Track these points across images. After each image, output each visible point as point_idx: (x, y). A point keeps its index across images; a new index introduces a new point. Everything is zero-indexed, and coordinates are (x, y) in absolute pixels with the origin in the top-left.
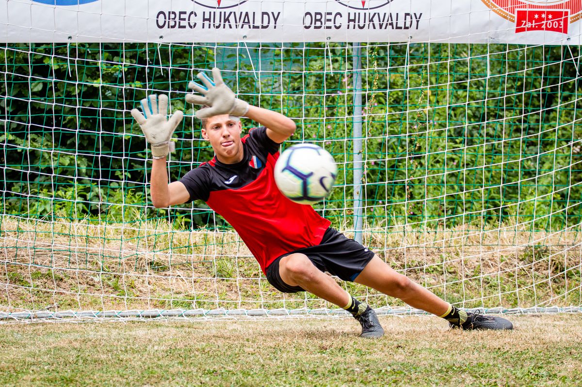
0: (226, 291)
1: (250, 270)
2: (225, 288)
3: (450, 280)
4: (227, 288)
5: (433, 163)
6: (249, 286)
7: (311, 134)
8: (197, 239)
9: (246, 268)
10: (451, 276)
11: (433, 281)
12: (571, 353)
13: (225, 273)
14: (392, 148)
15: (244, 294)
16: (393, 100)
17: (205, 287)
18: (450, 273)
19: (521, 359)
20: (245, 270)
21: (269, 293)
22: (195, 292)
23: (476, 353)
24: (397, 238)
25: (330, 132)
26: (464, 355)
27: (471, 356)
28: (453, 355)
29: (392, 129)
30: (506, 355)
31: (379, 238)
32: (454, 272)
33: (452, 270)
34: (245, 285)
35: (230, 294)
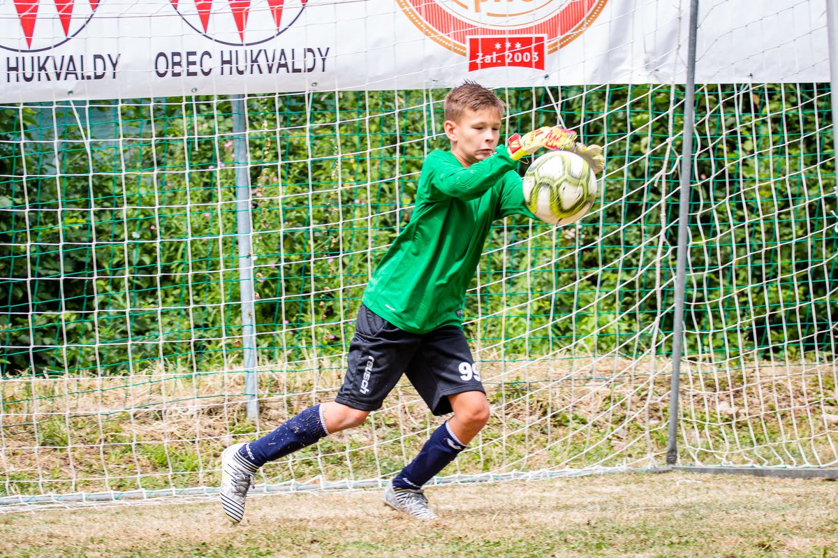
0: (61, 466)
1: (94, 433)
2: (58, 461)
3: (389, 437)
4: (62, 462)
5: (361, 262)
6: (94, 457)
7: (180, 226)
8: (16, 390)
9: (88, 430)
10: (390, 430)
11: (364, 439)
12: (565, 540)
13: (58, 439)
14: (300, 243)
15: (88, 469)
16: (298, 171)
17: (28, 462)
18: (389, 426)
19: (493, 553)
20: (87, 434)
21: (123, 466)
22: (14, 470)
23: (427, 546)
24: (308, 377)
25: (207, 223)
26: (408, 550)
27: (420, 550)
28: (393, 550)
29: (298, 215)
30: (471, 548)
31: (283, 379)
32: (395, 425)
33: (391, 422)
34: (88, 456)
35: (66, 471)
